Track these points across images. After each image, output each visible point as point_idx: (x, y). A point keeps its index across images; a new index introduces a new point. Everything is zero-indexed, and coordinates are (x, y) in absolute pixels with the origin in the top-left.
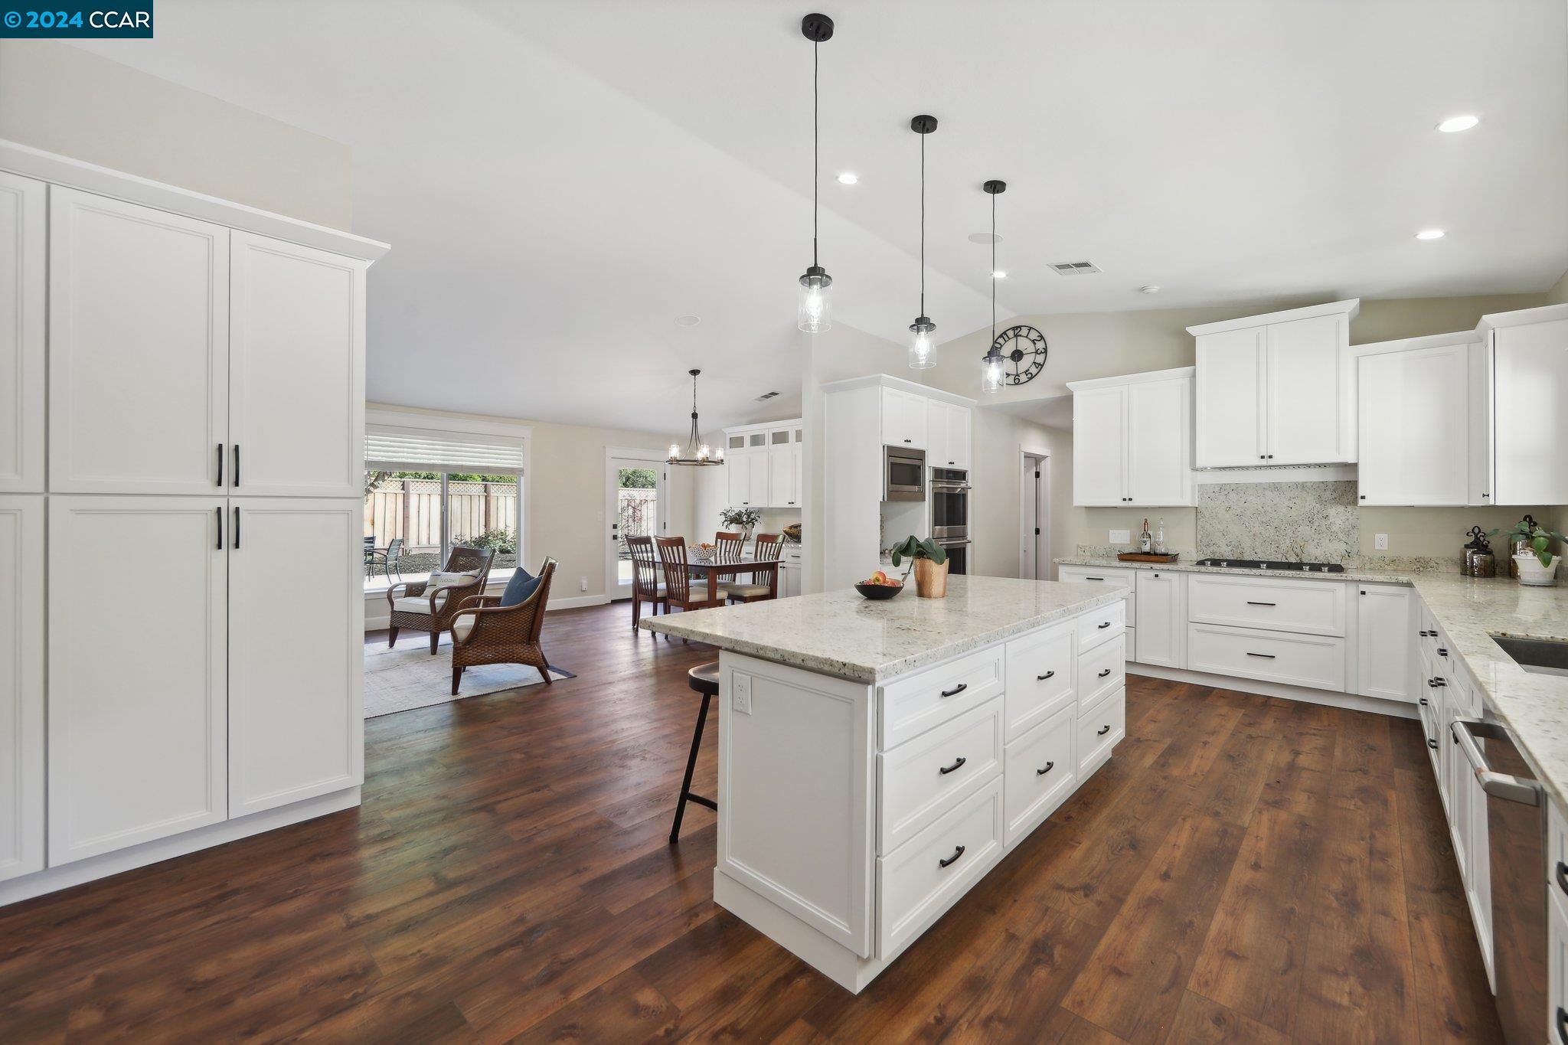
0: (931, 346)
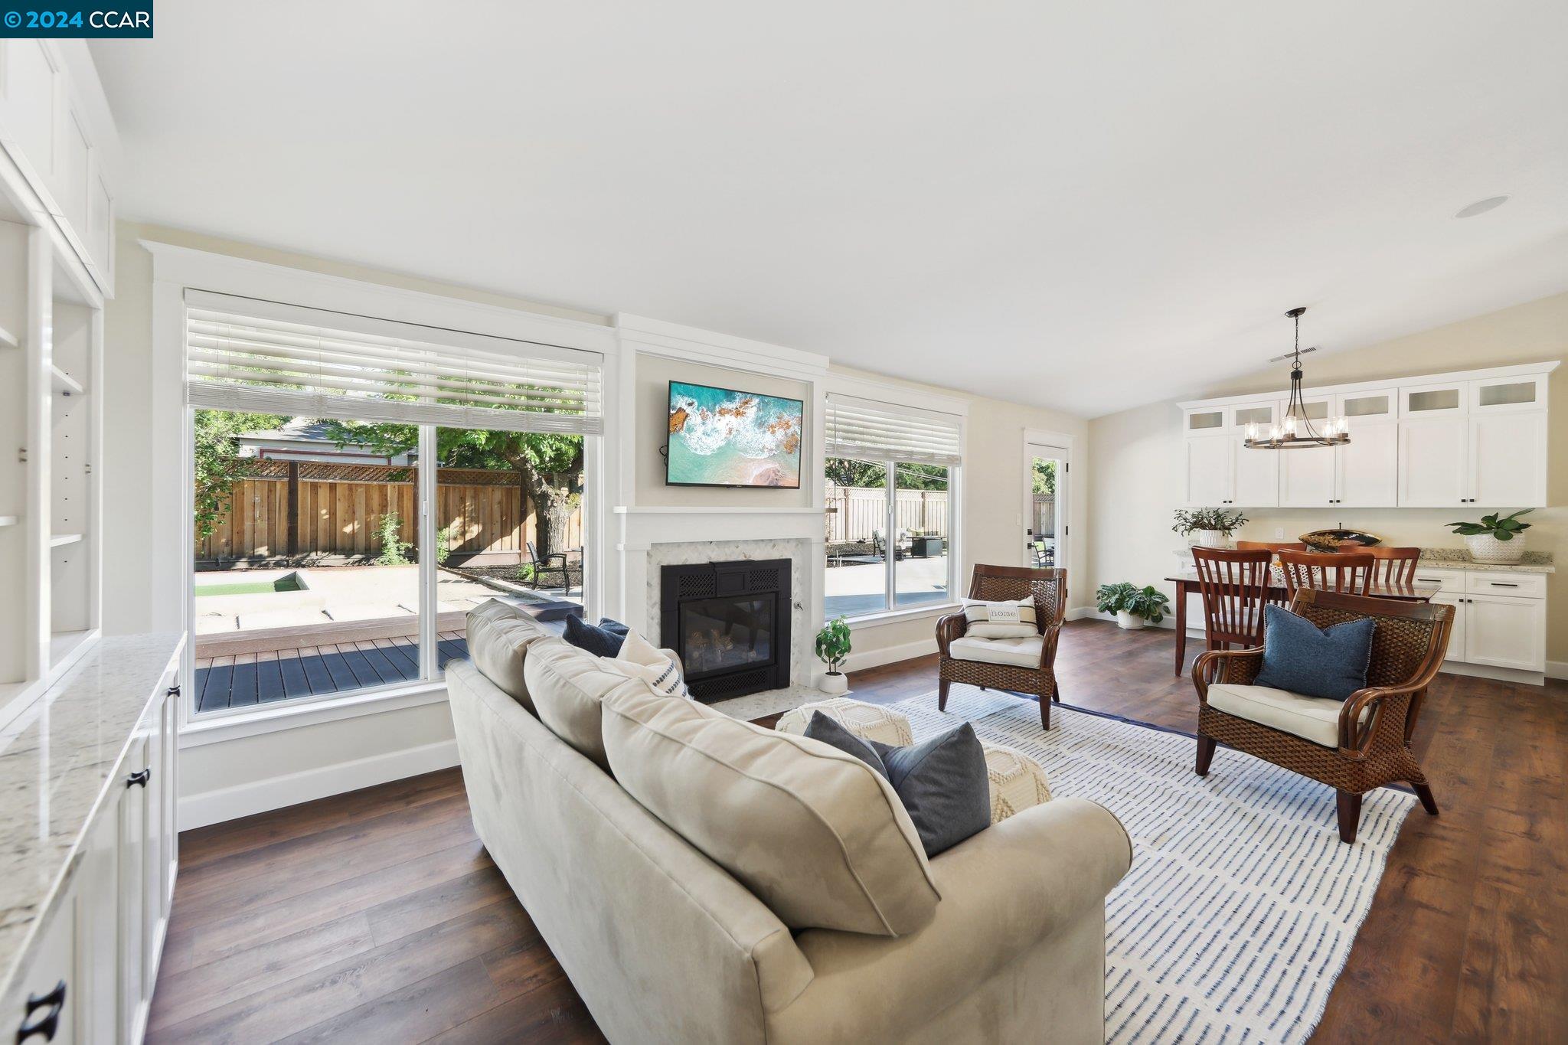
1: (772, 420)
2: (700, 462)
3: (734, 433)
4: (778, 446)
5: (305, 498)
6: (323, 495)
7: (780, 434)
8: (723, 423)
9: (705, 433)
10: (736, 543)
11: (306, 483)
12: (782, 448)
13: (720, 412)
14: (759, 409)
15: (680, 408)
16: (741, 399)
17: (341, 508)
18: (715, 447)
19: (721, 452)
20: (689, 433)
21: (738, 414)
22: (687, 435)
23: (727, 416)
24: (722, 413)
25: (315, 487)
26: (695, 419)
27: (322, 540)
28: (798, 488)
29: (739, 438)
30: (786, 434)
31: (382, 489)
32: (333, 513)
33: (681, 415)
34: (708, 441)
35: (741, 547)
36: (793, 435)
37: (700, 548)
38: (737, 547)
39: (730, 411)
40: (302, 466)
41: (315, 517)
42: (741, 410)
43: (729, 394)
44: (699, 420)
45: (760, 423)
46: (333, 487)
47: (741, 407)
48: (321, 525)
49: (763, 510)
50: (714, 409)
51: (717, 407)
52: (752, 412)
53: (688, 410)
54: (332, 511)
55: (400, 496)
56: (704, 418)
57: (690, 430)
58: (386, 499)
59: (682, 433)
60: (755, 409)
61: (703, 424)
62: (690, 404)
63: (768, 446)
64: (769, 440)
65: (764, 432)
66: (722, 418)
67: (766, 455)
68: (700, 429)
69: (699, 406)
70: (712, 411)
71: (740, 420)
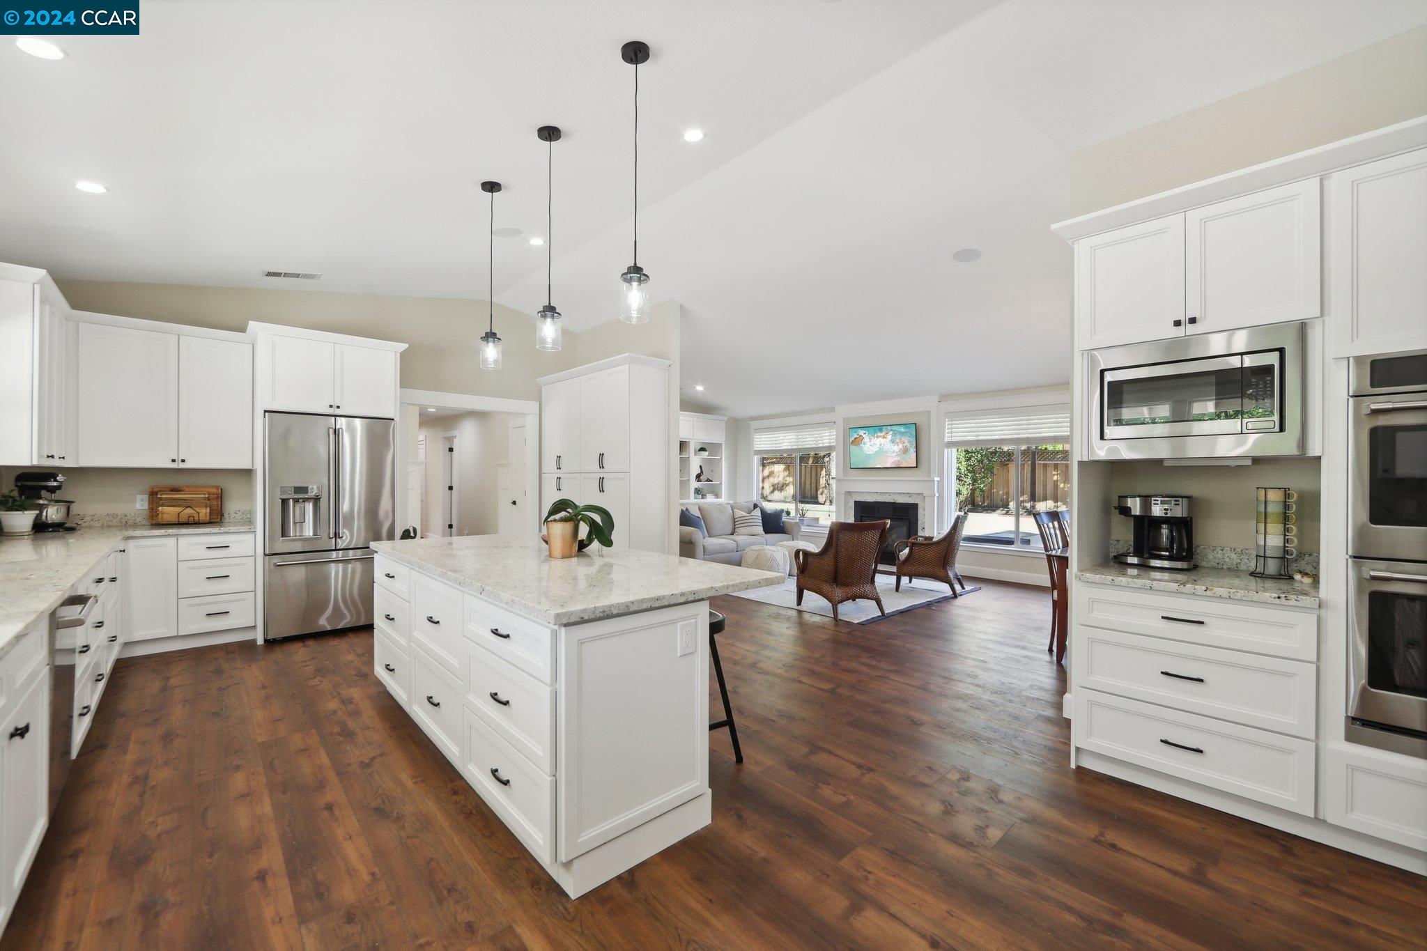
0: (556, 331)
1: (898, 440)
2: (868, 457)
3: (882, 446)
4: (901, 451)
7: (901, 446)
8: (878, 441)
9: (871, 445)
14: (892, 436)
15: (861, 435)
18: (874, 451)
19: (877, 453)
20: (863, 446)
21: (885, 436)
23: (880, 437)
24: (878, 436)
26: (866, 439)
28: (917, 467)
29: (883, 448)
30: (903, 446)
33: (861, 438)
34: (872, 449)
35: (891, 496)
36: (906, 447)
37: (872, 495)
39: (882, 434)
42: (885, 434)
43: (882, 427)
44: (868, 440)
45: (893, 442)
49: (897, 478)
52: (889, 437)
53: (864, 436)
56: (870, 437)
57: (865, 444)
59: (861, 445)
60: (891, 434)
61: (870, 440)
63: (895, 451)
64: (896, 448)
65: (894, 446)
66: (878, 438)
67: (895, 454)
68: (868, 445)
69: (868, 433)
70: (874, 436)
71: (885, 440)
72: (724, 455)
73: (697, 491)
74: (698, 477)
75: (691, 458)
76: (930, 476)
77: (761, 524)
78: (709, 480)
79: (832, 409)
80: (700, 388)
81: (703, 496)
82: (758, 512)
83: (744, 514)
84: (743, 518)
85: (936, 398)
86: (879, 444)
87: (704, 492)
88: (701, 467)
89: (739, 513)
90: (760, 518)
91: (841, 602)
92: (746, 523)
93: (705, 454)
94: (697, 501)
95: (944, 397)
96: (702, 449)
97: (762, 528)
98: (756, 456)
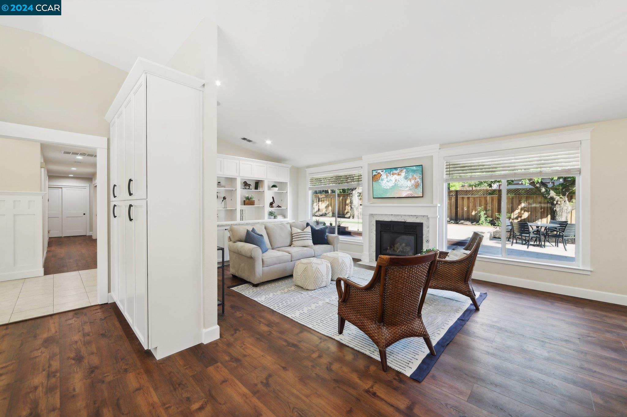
1: (410, 177)
2: (386, 191)
3: (397, 181)
4: (412, 186)
5: (460, 202)
6: (466, 201)
7: (413, 181)
8: (394, 178)
9: (388, 181)
10: (401, 216)
11: (460, 197)
12: (414, 186)
13: (392, 174)
14: (406, 173)
15: (379, 172)
16: (399, 170)
17: (471, 205)
18: (391, 186)
19: (393, 187)
20: (382, 181)
21: (399, 175)
22: (382, 182)
23: (395, 175)
24: (393, 174)
25: (463, 198)
27: (465, 216)
28: (422, 197)
29: (399, 183)
30: (415, 182)
31: (486, 198)
32: (468, 207)
33: (379, 175)
34: (389, 184)
35: (403, 217)
36: (417, 182)
37: (388, 216)
38: (402, 217)
39: (396, 174)
40: (459, 192)
41: (463, 209)
42: (400, 173)
43: (396, 169)
44: (385, 177)
45: (406, 178)
46: (468, 198)
47: (399, 172)
48: (465, 212)
50: (390, 173)
51: (391, 172)
52: (403, 174)
53: (382, 173)
54: (468, 206)
55: (492, 200)
56: (387, 176)
57: (382, 180)
58: (487, 202)
59: (380, 181)
60: (404, 173)
61: (387, 178)
62: (382, 171)
63: (409, 186)
64: (409, 184)
65: (407, 181)
66: (393, 176)
67: (408, 189)
68: (386, 180)
69: (385, 172)
70: (390, 174)
71: (399, 177)
72: (289, 190)
73: (271, 214)
74: (271, 204)
75: (265, 191)
76: (432, 203)
77: (311, 238)
78: (279, 206)
79: (360, 158)
80: (268, 142)
81: (275, 217)
82: (309, 229)
83: (299, 231)
84: (297, 234)
85: (438, 146)
86: (394, 181)
87: (276, 214)
88: (273, 198)
89: (296, 230)
90: (311, 234)
91: (388, 345)
92: (300, 237)
93: (276, 189)
94: (270, 220)
95: (443, 146)
96: (274, 186)
97: (311, 241)
98: (310, 191)
